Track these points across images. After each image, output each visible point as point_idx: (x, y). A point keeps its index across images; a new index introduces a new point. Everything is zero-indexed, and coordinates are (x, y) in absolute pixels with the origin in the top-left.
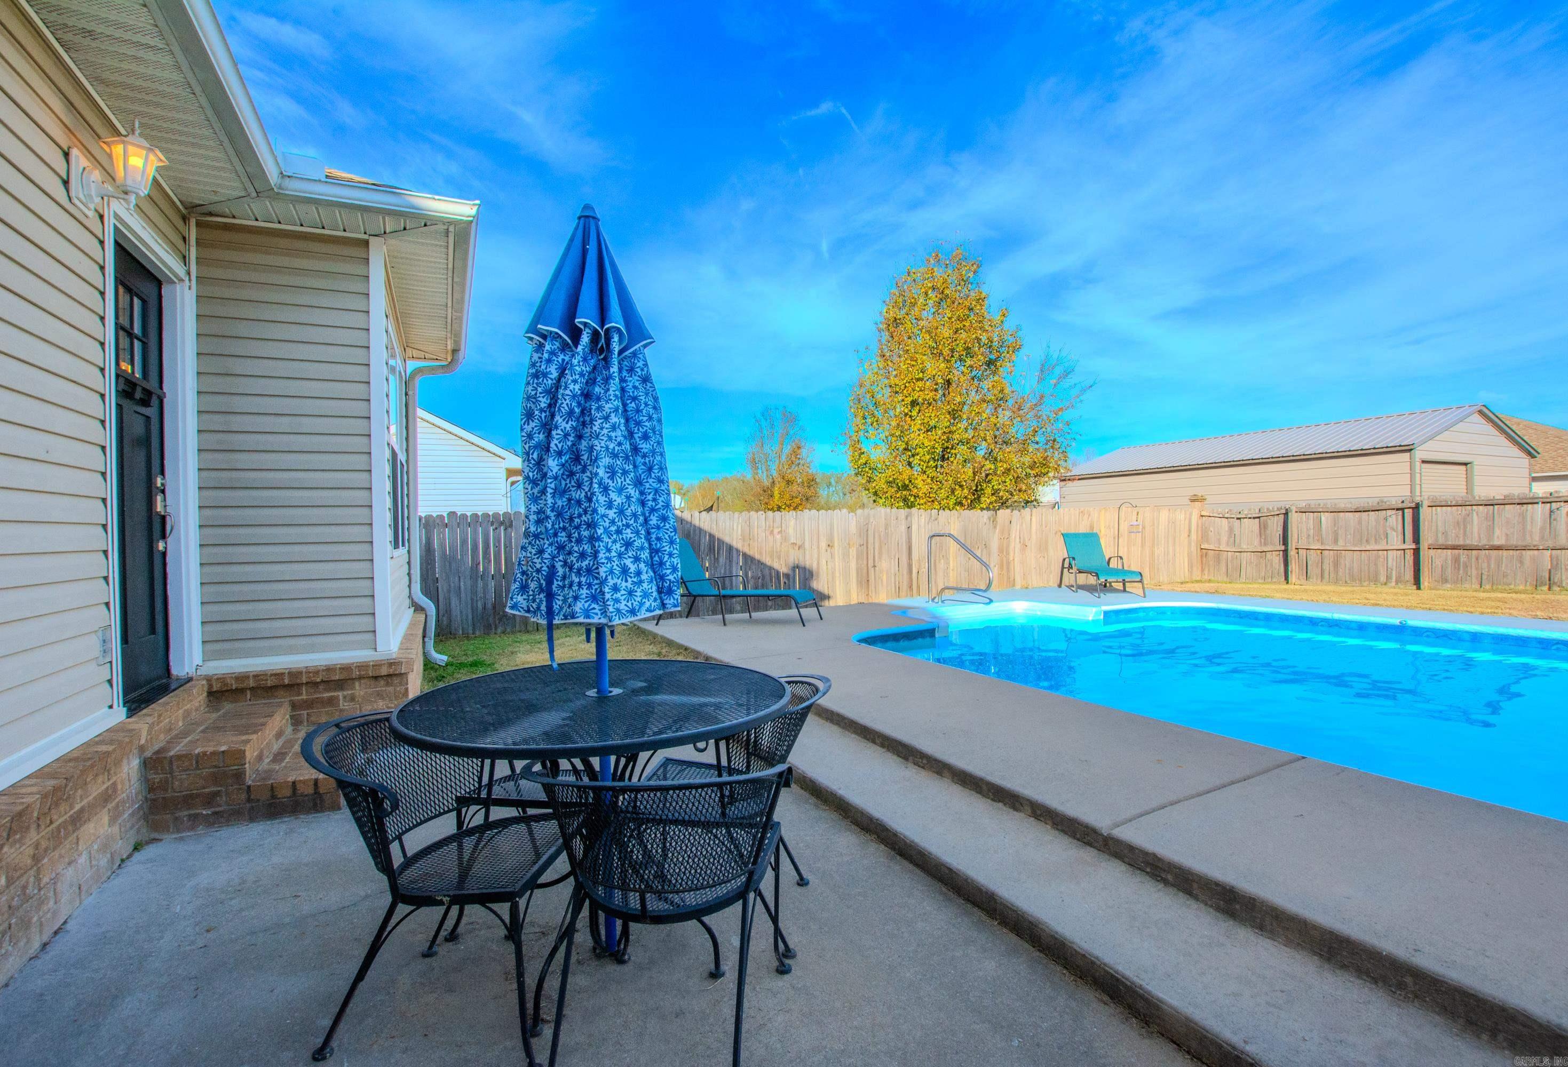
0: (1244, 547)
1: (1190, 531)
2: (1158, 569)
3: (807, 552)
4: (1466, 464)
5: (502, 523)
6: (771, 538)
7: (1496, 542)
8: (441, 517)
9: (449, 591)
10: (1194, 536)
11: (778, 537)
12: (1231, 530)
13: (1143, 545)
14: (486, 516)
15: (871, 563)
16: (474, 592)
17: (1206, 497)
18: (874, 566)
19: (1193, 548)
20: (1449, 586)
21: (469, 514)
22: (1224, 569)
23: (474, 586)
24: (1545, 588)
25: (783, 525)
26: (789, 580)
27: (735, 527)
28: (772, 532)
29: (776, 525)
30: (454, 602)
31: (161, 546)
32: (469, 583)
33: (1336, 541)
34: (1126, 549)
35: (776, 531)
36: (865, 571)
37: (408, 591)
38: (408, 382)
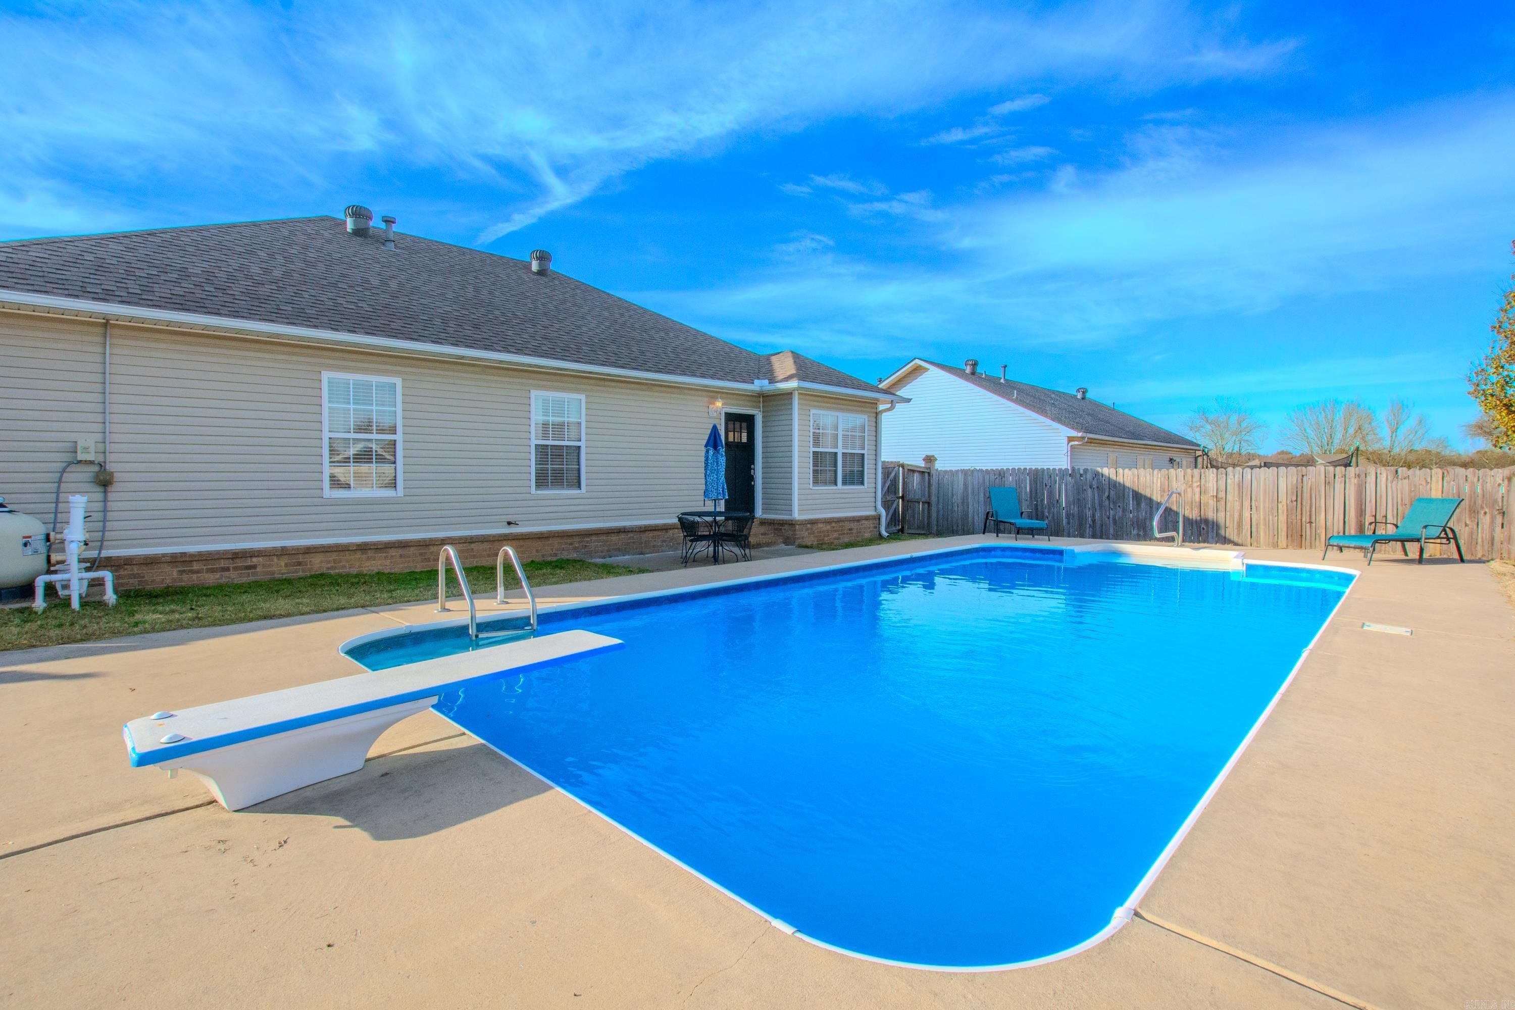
3: (1228, 505)
6: (1189, 490)
9: (974, 511)
11: (1197, 490)
15: (1306, 518)
25: (1203, 480)
26: (1207, 526)
27: (1155, 481)
28: (1191, 486)
29: (1194, 480)
31: (753, 483)
35: (1195, 485)
37: (873, 504)
38: (877, 414)
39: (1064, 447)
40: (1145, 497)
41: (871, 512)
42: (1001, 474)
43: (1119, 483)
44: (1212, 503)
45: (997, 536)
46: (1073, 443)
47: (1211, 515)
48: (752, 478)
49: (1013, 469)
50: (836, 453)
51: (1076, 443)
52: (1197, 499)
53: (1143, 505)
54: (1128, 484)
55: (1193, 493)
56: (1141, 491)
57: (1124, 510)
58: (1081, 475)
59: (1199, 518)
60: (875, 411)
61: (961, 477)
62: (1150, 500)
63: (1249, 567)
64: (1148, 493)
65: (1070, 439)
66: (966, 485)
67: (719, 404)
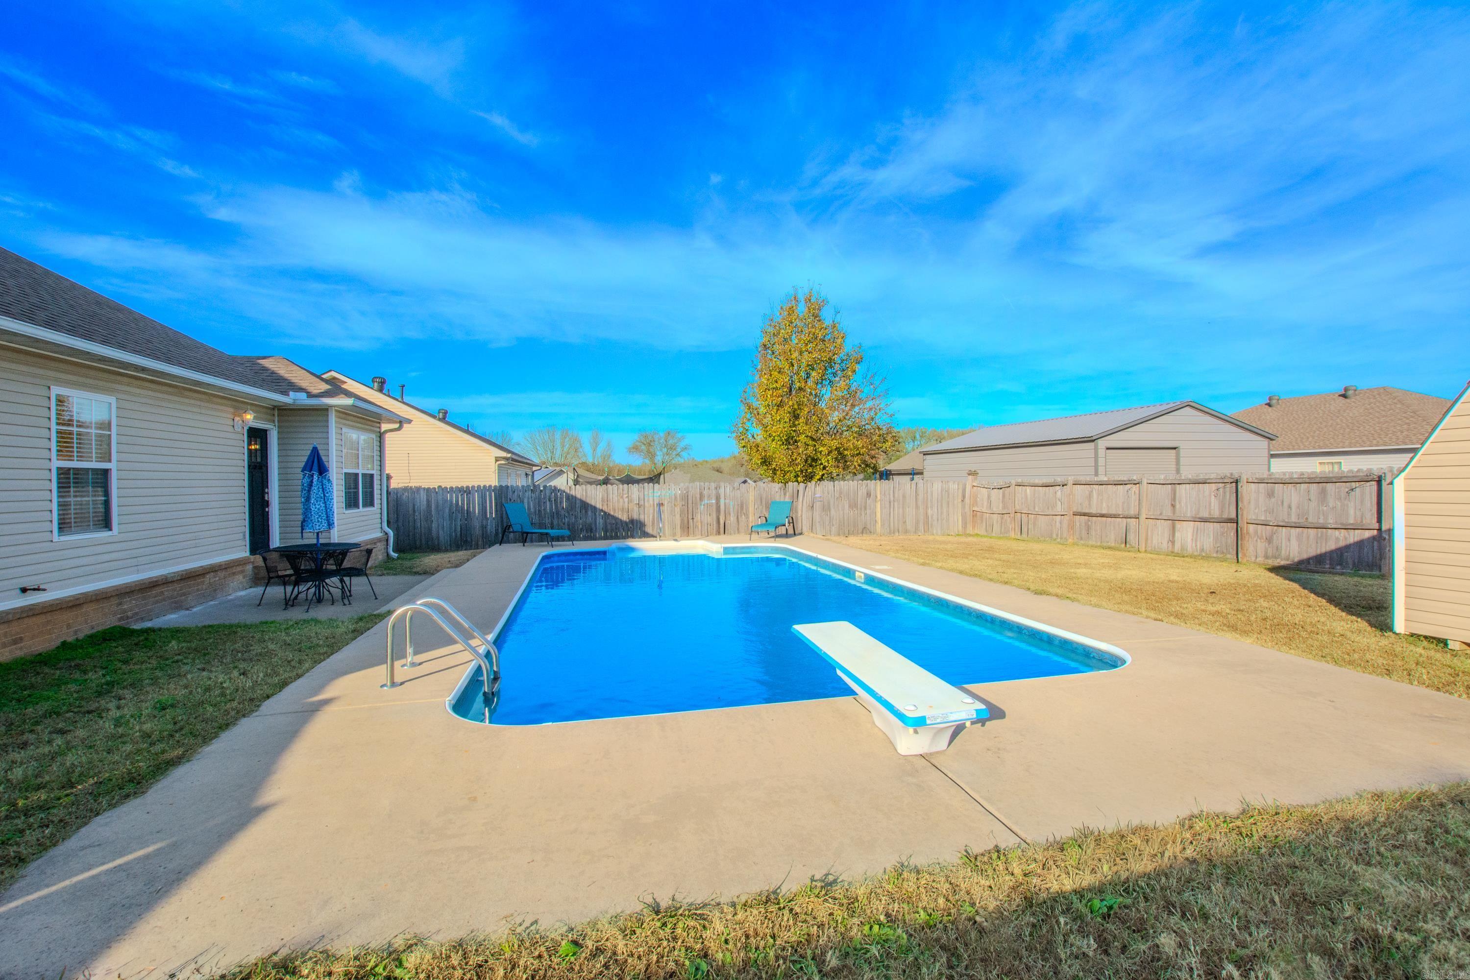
0: (995, 510)
1: (964, 496)
2: (932, 525)
4: (1175, 448)
5: (465, 492)
6: (621, 500)
7: (1104, 512)
8: (434, 488)
10: (967, 500)
11: (626, 500)
12: (989, 497)
13: (917, 507)
14: (457, 487)
15: (690, 517)
16: (451, 528)
17: (978, 471)
18: (693, 519)
19: (967, 509)
20: (1082, 542)
21: (448, 487)
22: (984, 527)
23: (451, 523)
24: (1123, 545)
26: (633, 525)
28: (622, 497)
29: (625, 492)
30: (441, 532)
31: (267, 509)
32: (448, 523)
33: (1034, 508)
34: (901, 510)
35: (624, 496)
36: (686, 521)
37: (379, 525)
38: (381, 436)
39: (493, 467)
40: (591, 506)
41: (378, 534)
42: (467, 491)
43: (572, 496)
44: (636, 509)
45: (524, 545)
46: (499, 462)
47: (635, 517)
48: (267, 504)
49: (479, 486)
50: (357, 475)
51: (503, 462)
52: (626, 507)
53: (590, 513)
54: (579, 496)
55: (624, 502)
56: (588, 501)
57: (576, 517)
58: (541, 491)
59: (628, 520)
60: (378, 430)
61: (423, 496)
62: (595, 508)
63: (725, 549)
64: (593, 503)
65: (497, 459)
66: (428, 501)
67: (249, 417)
